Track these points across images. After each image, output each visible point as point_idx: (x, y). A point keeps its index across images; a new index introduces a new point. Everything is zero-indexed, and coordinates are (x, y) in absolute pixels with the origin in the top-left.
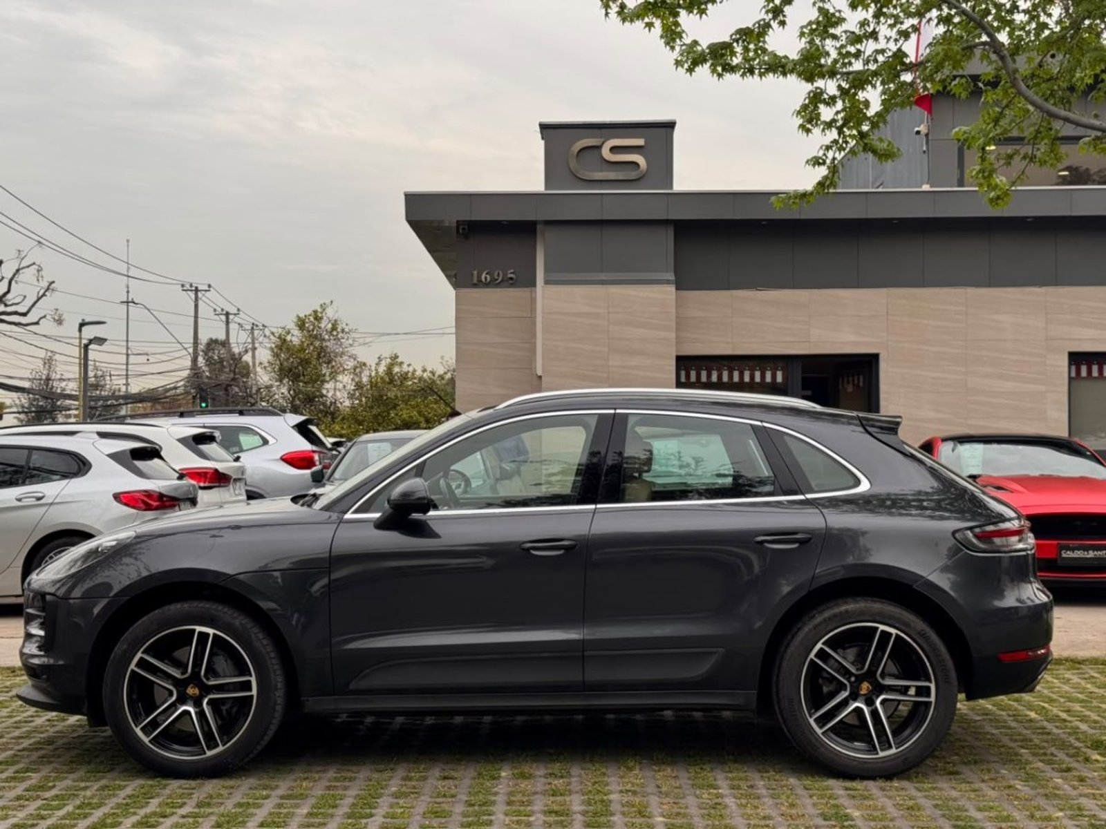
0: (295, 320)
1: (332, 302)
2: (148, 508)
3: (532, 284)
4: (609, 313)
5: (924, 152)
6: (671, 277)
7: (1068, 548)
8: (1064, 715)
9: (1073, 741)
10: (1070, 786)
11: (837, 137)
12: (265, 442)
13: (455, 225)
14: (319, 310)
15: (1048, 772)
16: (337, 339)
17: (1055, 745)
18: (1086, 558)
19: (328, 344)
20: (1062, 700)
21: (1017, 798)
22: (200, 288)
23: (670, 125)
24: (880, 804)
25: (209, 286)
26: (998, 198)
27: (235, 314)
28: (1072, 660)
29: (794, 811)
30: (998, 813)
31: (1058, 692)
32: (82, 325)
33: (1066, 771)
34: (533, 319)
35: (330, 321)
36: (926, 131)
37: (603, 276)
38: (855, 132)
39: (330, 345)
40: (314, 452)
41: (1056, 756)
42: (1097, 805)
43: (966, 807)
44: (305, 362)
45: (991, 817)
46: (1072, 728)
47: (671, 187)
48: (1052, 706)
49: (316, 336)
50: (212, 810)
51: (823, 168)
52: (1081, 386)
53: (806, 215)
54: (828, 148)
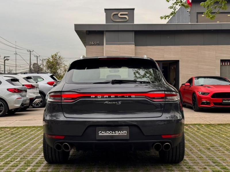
0: (51, 56)
1: (59, 52)
2: (15, 92)
3: (103, 45)
4: (120, 51)
5: (189, 16)
6: (134, 43)
7: (224, 100)
11: (176, 1)
12: (43, 80)
13: (86, 31)
14: (56, 54)
16: (60, 60)
22: (31, 51)
23: (134, 9)
26: (212, 17)
32: (5, 57)
35: (59, 56)
36: (190, 11)
37: (119, 43)
39: (59, 61)
40: (54, 82)
43: (214, 157)
44: (53, 65)
45: (221, 160)
47: (134, 23)
49: (56, 59)
50: (24, 160)
51: (172, 9)
52: (223, 67)
53: (163, 29)
54: (174, 4)
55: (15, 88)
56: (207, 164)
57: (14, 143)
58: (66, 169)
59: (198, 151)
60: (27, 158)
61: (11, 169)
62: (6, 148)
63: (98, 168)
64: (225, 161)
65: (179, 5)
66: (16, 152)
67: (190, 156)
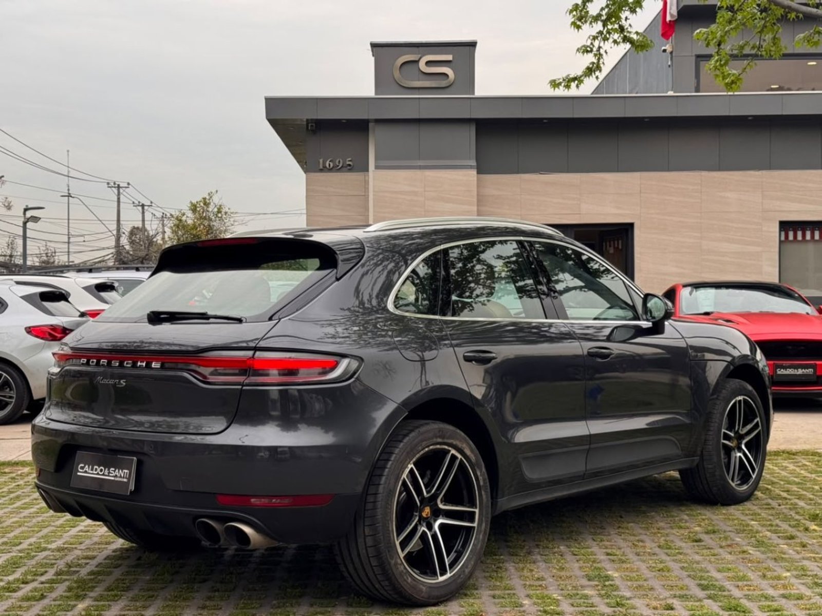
0: (189, 205)
1: (217, 191)
2: (54, 338)
3: (366, 169)
4: (425, 191)
5: (669, 66)
6: (474, 163)
7: (782, 367)
8: (785, 495)
9: (793, 515)
10: (794, 551)
11: (602, 29)
13: (305, 123)
14: (208, 197)
15: (774, 540)
16: (221, 219)
17: (779, 518)
18: (796, 375)
19: (215, 223)
20: (782, 483)
21: (750, 561)
22: (121, 186)
23: (473, 45)
24: (636, 567)
25: (129, 184)
26: (733, 82)
27: (149, 206)
28: (788, 453)
29: (563, 573)
30: (735, 574)
31: (778, 477)
32: (26, 210)
33: (790, 539)
34: (366, 197)
35: (216, 206)
36: (671, 50)
37: (421, 163)
38: (616, 26)
41: (780, 527)
42: (818, 566)
43: (708, 569)
45: (729, 577)
46: (792, 504)
47: (473, 93)
48: (775, 487)
49: (205, 217)
50: (68, 577)
51: (591, 55)
52: (789, 247)
53: (577, 115)
54: (595, 38)
55: (52, 326)
56: (678, 593)
57: (40, 519)
58: (204, 607)
59: (659, 547)
60: (78, 572)
61: (20, 607)
62: (12, 535)
63: (312, 605)
64: (740, 583)
65: (611, 40)
66: (45, 549)
67: (628, 566)
